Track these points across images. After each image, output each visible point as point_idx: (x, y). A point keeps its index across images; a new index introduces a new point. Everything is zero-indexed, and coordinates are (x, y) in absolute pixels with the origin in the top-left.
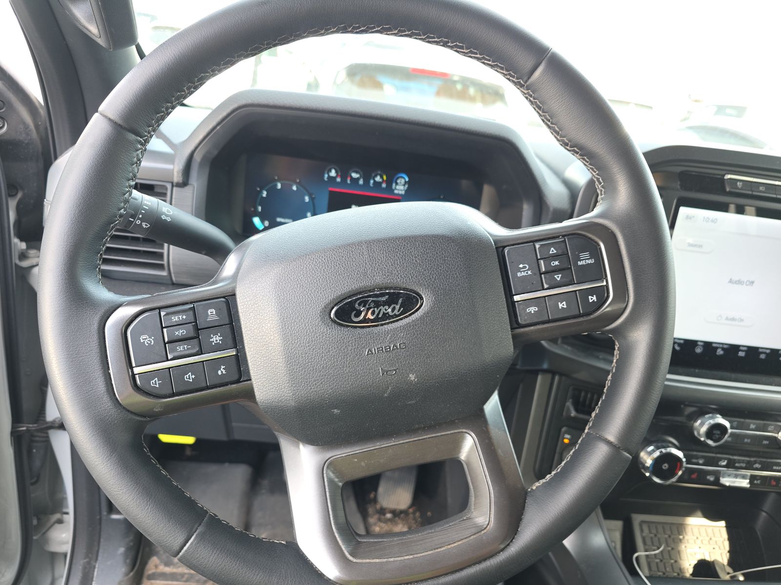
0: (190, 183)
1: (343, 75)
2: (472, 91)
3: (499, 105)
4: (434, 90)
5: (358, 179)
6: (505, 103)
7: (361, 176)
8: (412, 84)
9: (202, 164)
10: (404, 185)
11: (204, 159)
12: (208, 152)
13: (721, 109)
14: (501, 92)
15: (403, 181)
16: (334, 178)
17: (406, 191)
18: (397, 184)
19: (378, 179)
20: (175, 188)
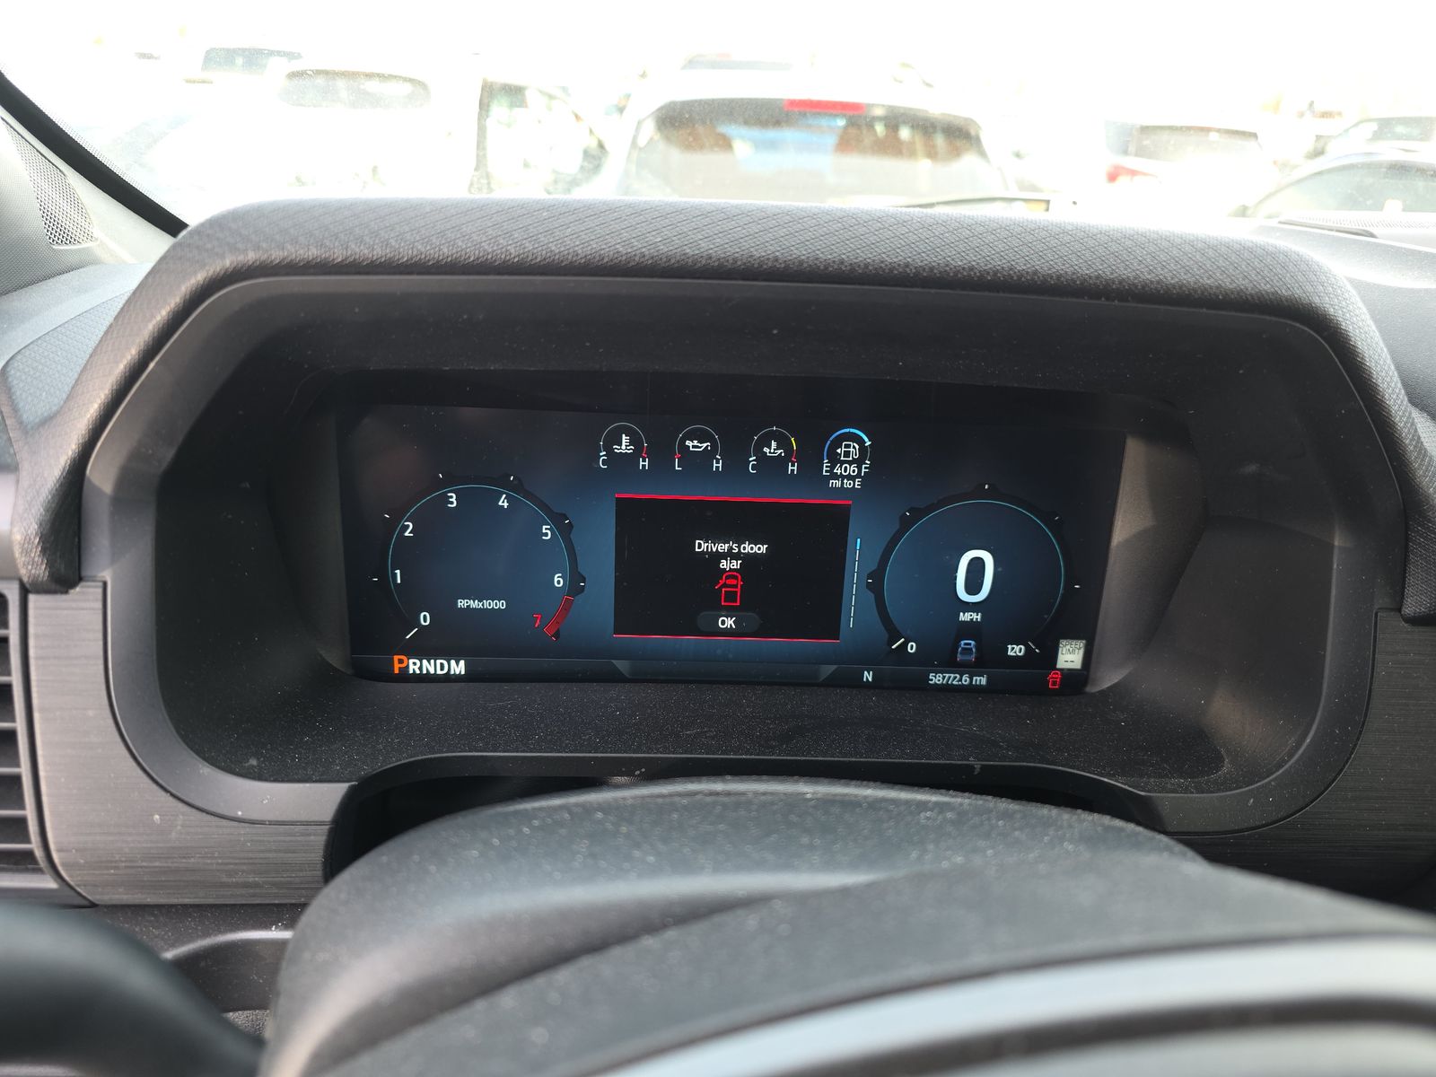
0: (83, 574)
1: (650, 128)
2: (905, 133)
3: (969, 160)
4: (831, 140)
5: (708, 456)
6: (982, 154)
7: (714, 445)
8: (788, 134)
9: (123, 499)
10: (859, 462)
11: (126, 479)
12: (136, 456)
13: (1385, 127)
14: (973, 133)
15: (854, 449)
16: (631, 459)
17: (866, 479)
18: (834, 460)
19: (772, 450)
20: (32, 598)
